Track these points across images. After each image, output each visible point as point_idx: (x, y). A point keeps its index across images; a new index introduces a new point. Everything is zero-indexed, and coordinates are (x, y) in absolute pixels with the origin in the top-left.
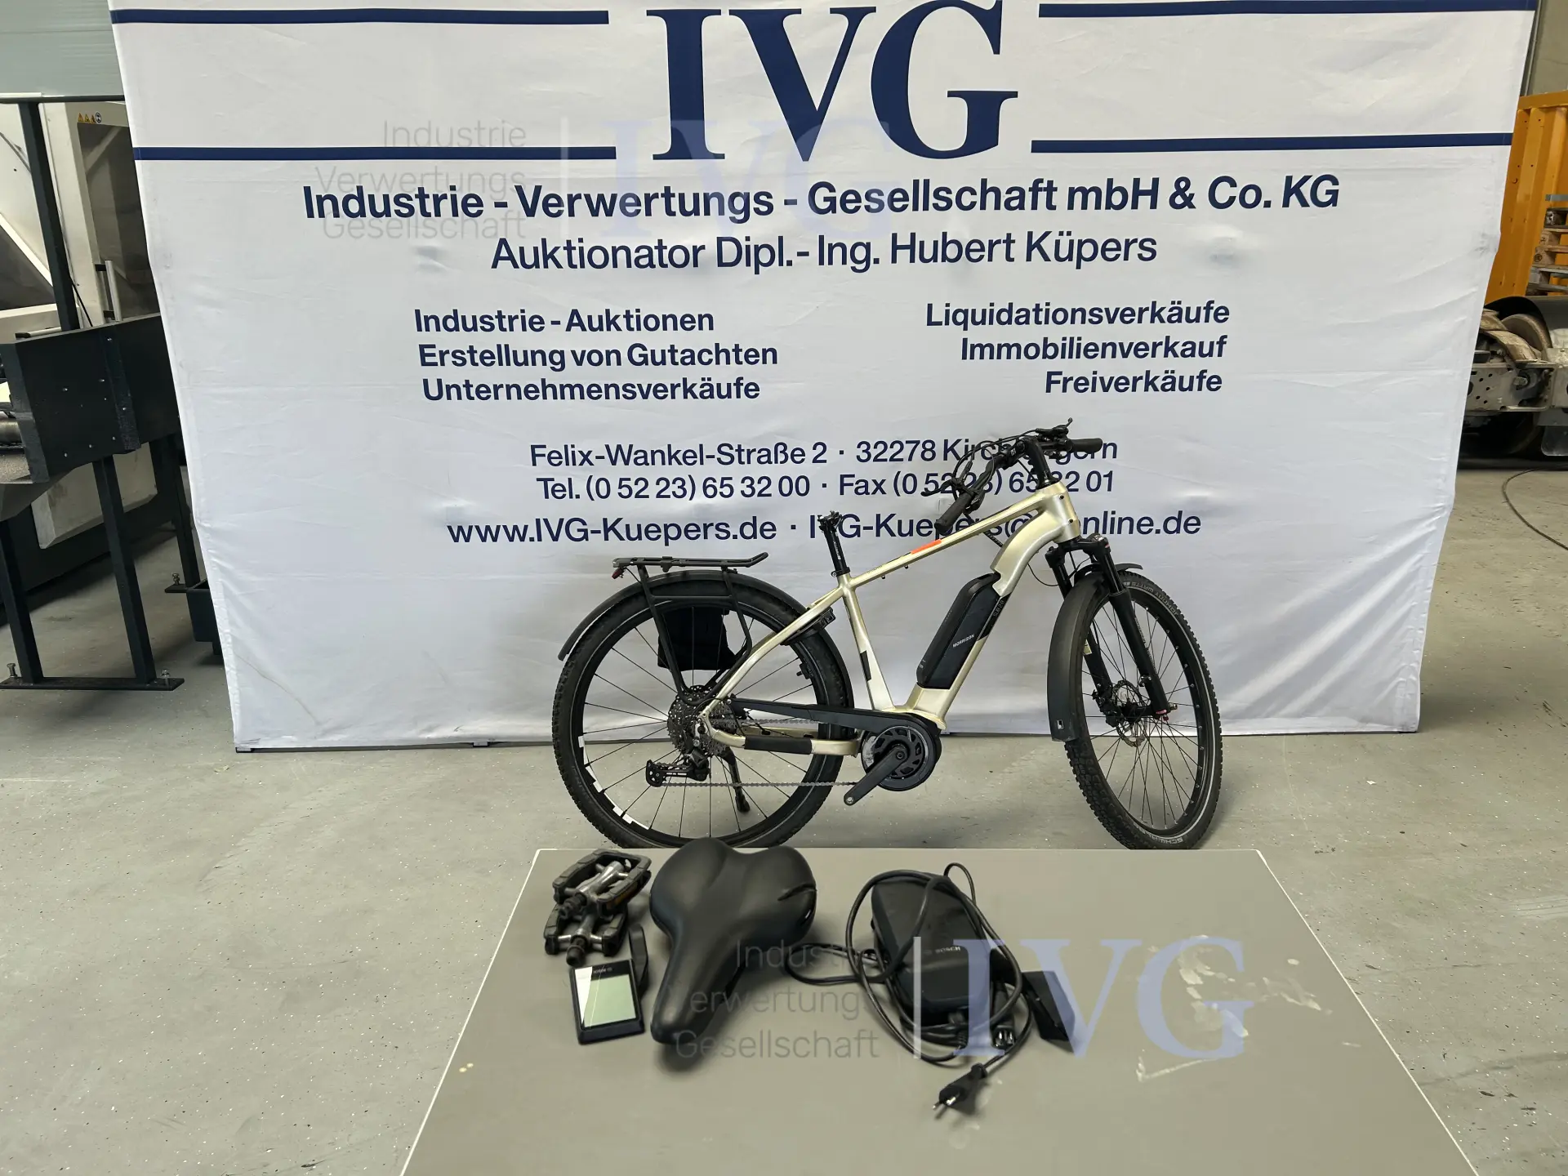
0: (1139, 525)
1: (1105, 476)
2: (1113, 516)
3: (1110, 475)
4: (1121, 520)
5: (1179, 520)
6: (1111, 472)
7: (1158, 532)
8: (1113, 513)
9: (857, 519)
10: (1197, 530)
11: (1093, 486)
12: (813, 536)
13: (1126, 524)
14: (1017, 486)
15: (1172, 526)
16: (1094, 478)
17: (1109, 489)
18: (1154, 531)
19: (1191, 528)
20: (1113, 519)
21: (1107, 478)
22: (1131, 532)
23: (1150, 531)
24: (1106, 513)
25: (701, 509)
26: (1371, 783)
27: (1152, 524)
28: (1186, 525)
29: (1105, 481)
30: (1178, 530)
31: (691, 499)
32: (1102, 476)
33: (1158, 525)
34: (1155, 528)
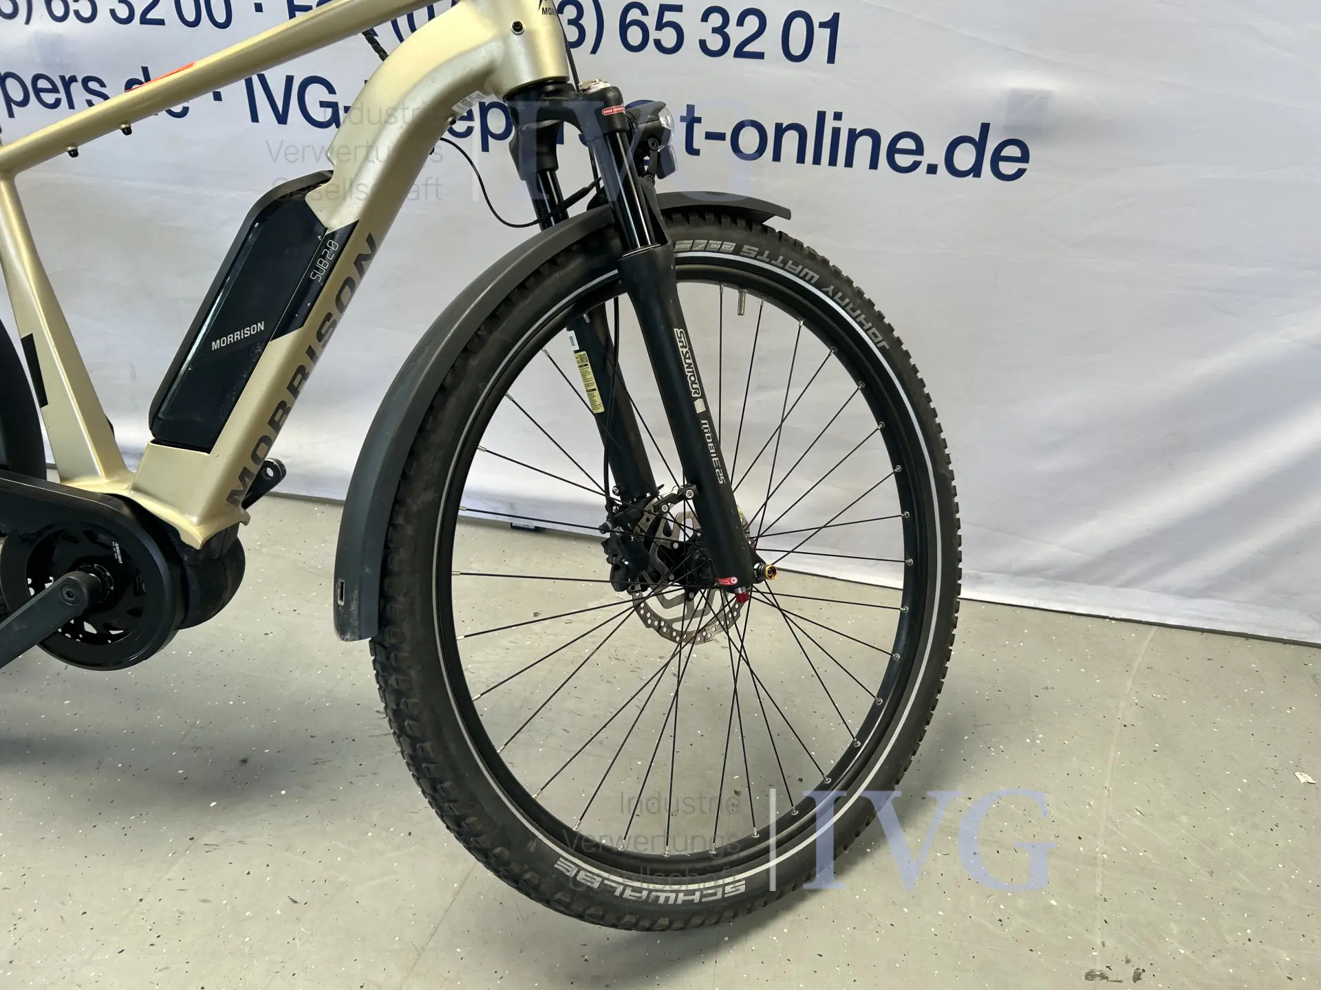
0: (892, 150)
1: (822, 25)
2: (837, 124)
3: (832, 24)
4: (853, 136)
5: (980, 146)
6: (836, 16)
7: (932, 169)
8: (838, 116)
9: (332, 91)
10: (1020, 173)
11: (797, 48)
12: (255, 118)
13: (864, 144)
14: (635, 35)
15: (965, 157)
16: (799, 25)
17: (831, 59)
18: (923, 168)
19: (1007, 168)
20: (836, 132)
21: (828, 31)
22: (874, 165)
23: (916, 165)
24: (821, 116)
25: (52, 45)
26: (1303, 778)
27: (919, 150)
28: (997, 158)
29: (822, 36)
30: (976, 170)
31: (28, 22)
32: (816, 25)
33: (934, 153)
34: (926, 160)
